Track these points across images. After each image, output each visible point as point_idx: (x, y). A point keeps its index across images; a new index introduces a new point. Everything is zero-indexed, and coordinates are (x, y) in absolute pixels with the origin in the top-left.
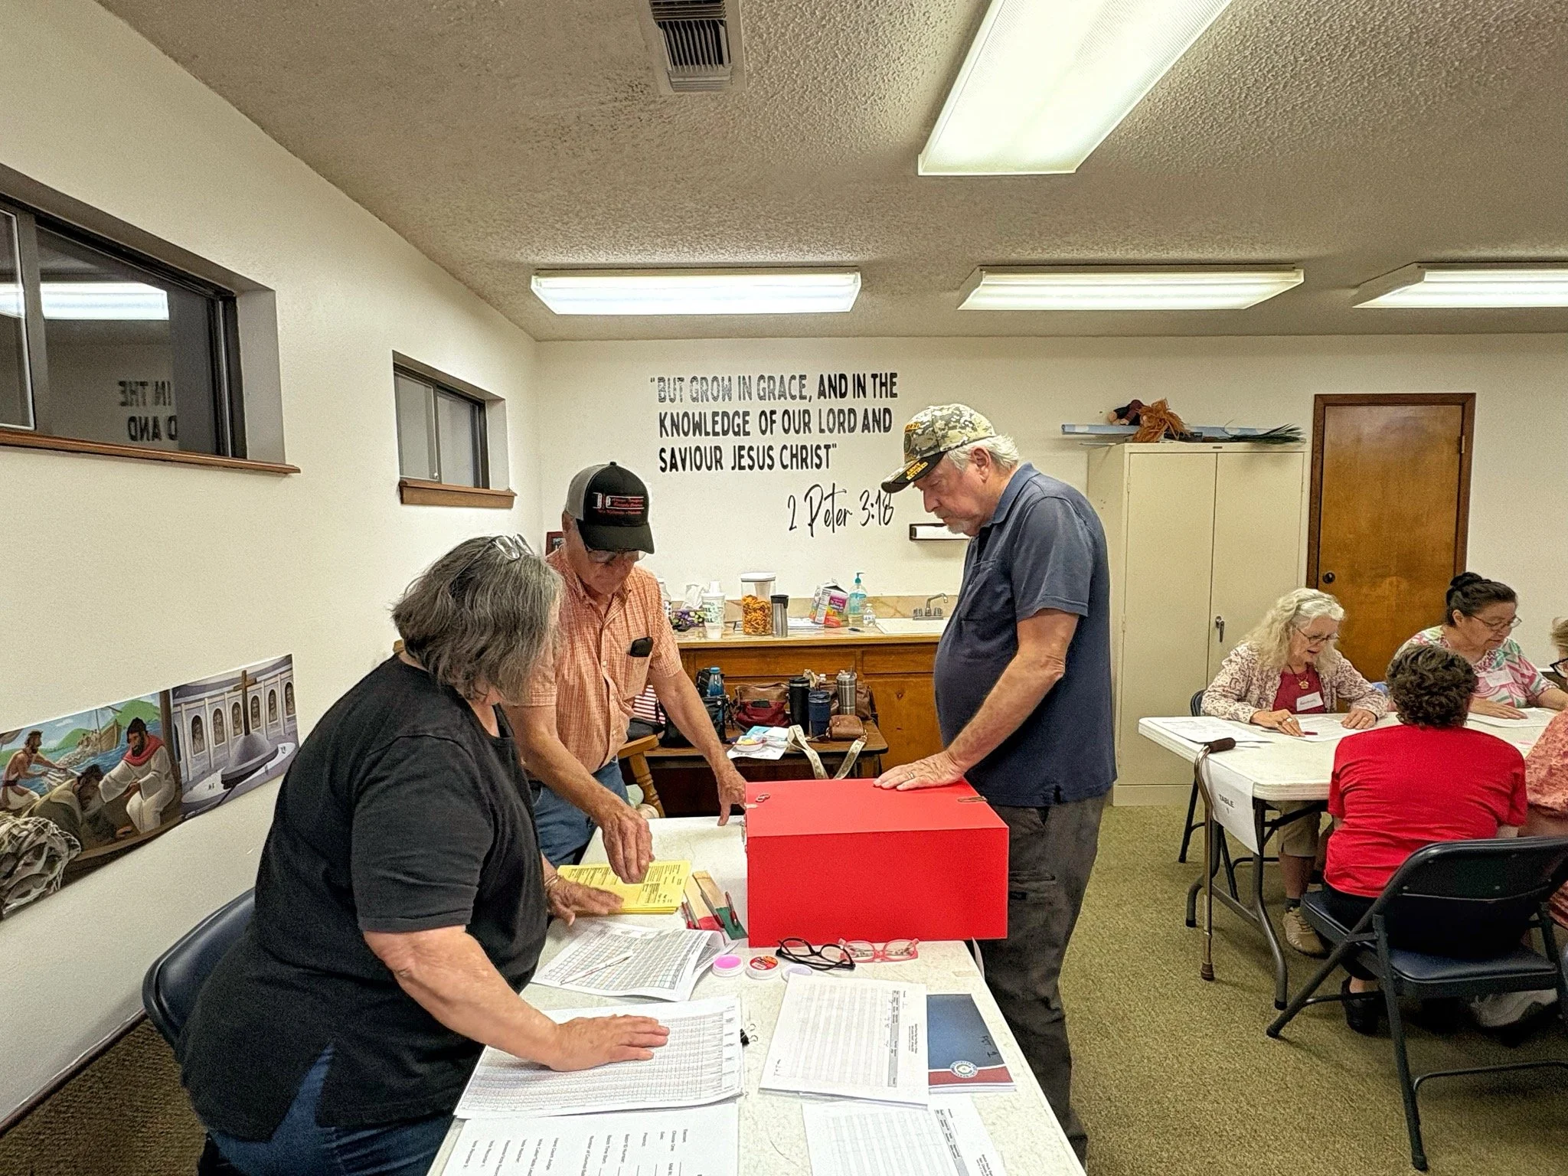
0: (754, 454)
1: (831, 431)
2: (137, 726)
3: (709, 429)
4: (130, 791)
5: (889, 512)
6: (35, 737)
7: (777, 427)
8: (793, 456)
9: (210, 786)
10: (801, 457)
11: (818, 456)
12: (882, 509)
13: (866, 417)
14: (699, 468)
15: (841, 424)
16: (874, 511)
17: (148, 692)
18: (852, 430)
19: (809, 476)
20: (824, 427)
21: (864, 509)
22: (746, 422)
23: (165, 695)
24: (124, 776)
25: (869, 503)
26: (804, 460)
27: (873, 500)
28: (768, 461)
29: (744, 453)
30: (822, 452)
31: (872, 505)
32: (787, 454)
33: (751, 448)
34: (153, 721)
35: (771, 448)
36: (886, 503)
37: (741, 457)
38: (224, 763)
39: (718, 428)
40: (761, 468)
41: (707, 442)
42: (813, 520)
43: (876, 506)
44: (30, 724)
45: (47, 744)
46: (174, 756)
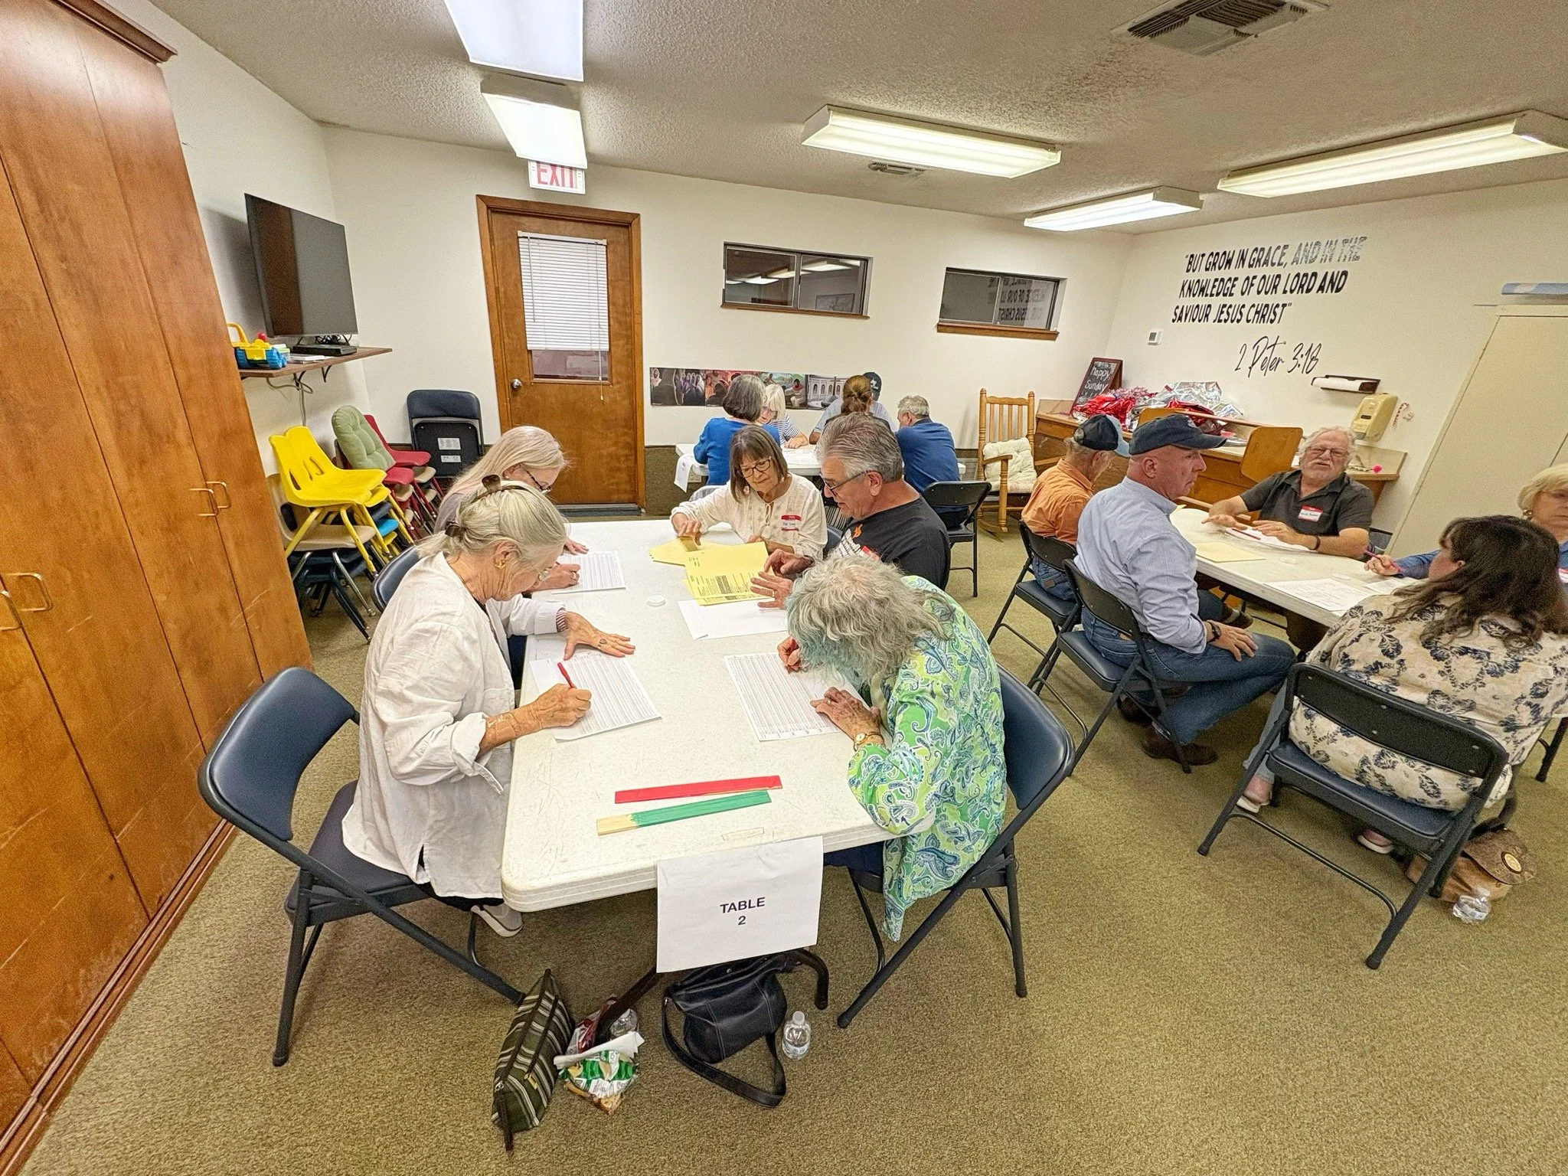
0: (1231, 310)
1: (1292, 291)
2: (797, 380)
3: (1209, 292)
4: (793, 395)
5: (1314, 362)
6: (771, 375)
7: (1254, 289)
8: (1257, 312)
9: (818, 404)
10: (1263, 314)
11: (1275, 314)
12: (1309, 360)
13: (1324, 279)
14: (1193, 320)
15: (1302, 286)
16: (1302, 361)
17: (802, 374)
18: (1308, 291)
19: (1265, 328)
20: (1288, 289)
21: (1294, 359)
22: (1233, 286)
23: (807, 376)
24: (792, 391)
25: (1300, 355)
26: (1263, 316)
27: (1304, 352)
28: (1239, 317)
29: (1225, 310)
30: (1278, 311)
31: (1302, 356)
32: (1253, 310)
33: (1230, 306)
34: (802, 382)
35: (1243, 306)
36: (1314, 355)
37: (1222, 312)
38: (824, 399)
39: (1214, 292)
40: (1232, 321)
41: (1202, 301)
42: (1253, 365)
43: (1305, 357)
44: (771, 372)
45: (774, 377)
46: (807, 392)
